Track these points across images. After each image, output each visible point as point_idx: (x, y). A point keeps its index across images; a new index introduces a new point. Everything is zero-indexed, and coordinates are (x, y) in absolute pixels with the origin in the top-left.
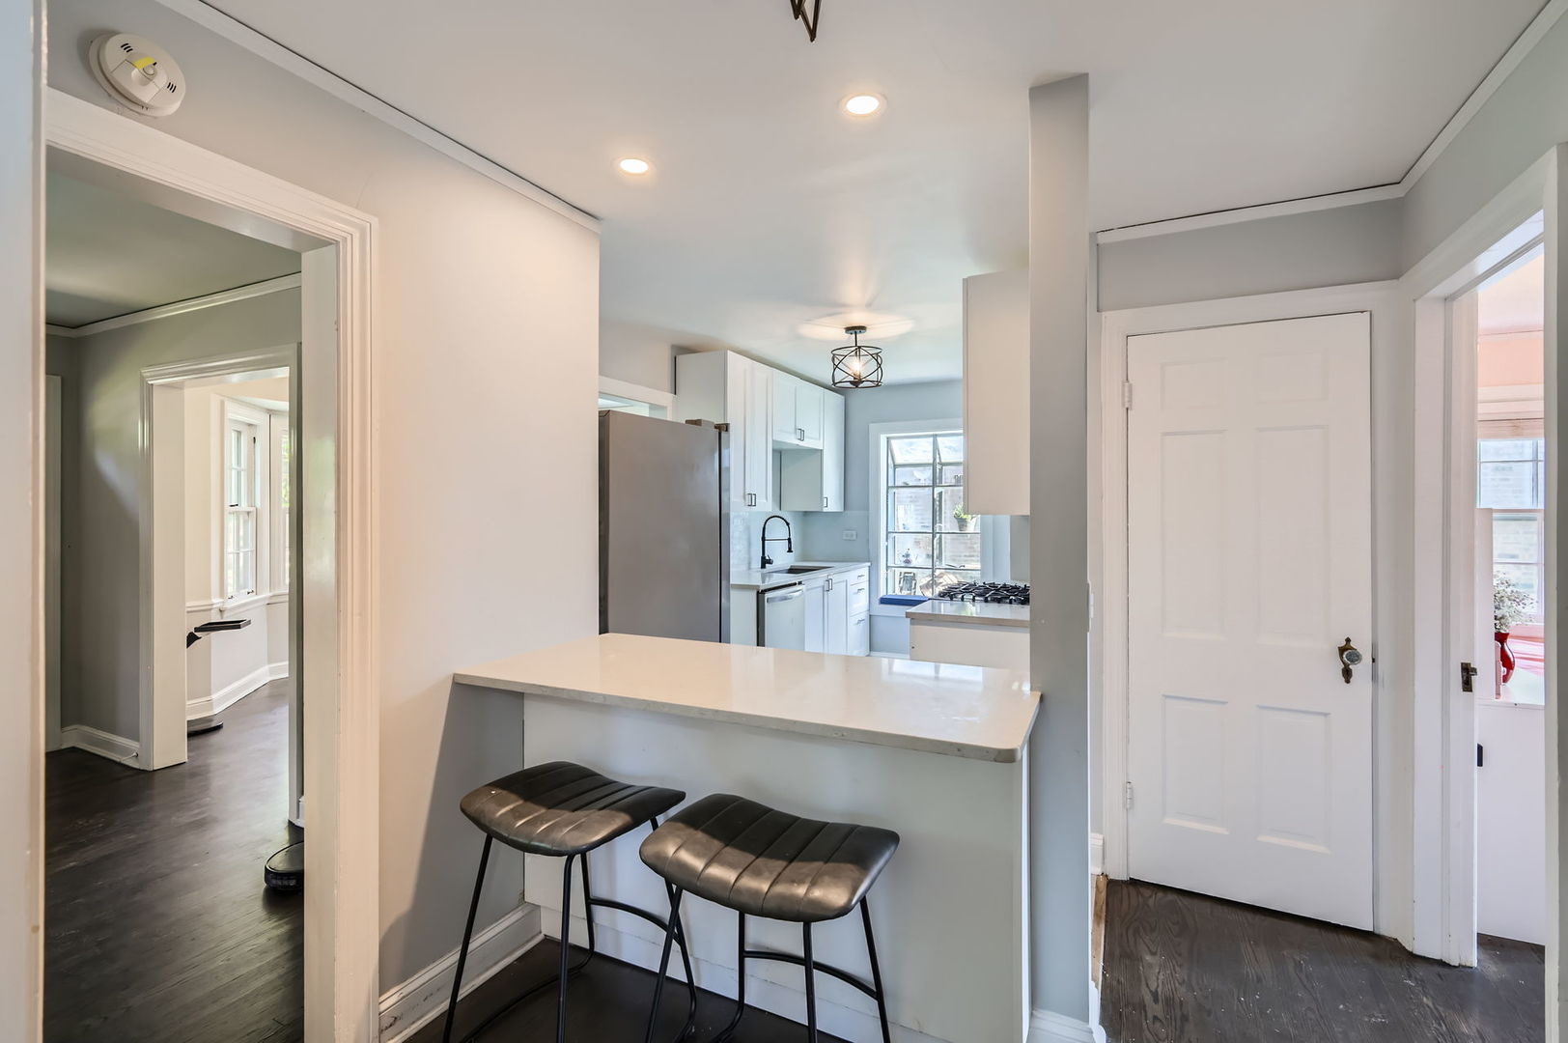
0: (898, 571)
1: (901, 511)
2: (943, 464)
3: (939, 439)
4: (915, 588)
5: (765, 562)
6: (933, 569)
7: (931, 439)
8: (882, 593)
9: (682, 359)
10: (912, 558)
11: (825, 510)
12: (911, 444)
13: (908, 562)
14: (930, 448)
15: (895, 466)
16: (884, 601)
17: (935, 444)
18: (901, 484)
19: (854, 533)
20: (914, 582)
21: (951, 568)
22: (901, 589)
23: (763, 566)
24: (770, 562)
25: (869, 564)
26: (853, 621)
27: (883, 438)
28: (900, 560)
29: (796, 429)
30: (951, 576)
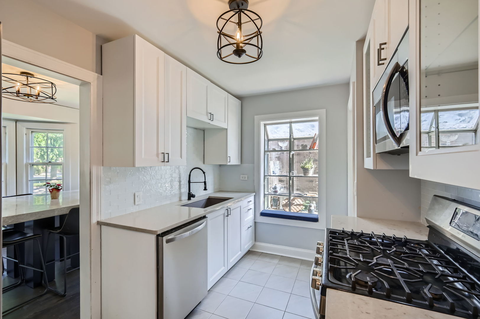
0: (270, 196)
1: (271, 163)
2: (294, 139)
3: (293, 125)
4: (279, 205)
5: (191, 196)
6: (290, 196)
7: (288, 125)
8: (262, 209)
9: (106, 46)
10: (278, 189)
11: (229, 164)
12: (277, 128)
13: (276, 192)
14: (288, 130)
15: (269, 140)
16: (263, 214)
17: (291, 128)
18: (271, 150)
19: (246, 176)
20: (278, 202)
21: (300, 196)
22: (272, 206)
23: (189, 199)
24: (193, 196)
25: (254, 194)
26: (244, 228)
27: (262, 123)
28: (271, 191)
29: (207, 113)
30: (299, 200)
